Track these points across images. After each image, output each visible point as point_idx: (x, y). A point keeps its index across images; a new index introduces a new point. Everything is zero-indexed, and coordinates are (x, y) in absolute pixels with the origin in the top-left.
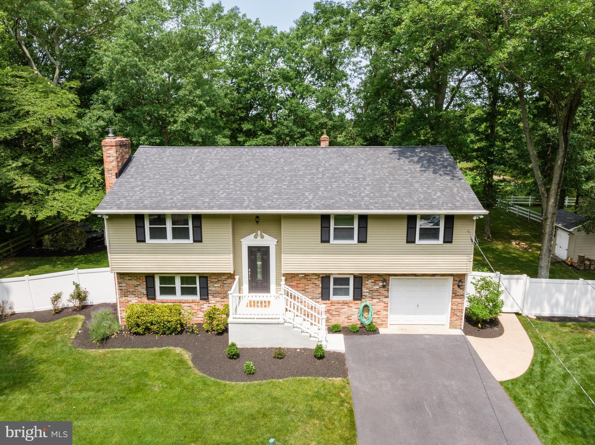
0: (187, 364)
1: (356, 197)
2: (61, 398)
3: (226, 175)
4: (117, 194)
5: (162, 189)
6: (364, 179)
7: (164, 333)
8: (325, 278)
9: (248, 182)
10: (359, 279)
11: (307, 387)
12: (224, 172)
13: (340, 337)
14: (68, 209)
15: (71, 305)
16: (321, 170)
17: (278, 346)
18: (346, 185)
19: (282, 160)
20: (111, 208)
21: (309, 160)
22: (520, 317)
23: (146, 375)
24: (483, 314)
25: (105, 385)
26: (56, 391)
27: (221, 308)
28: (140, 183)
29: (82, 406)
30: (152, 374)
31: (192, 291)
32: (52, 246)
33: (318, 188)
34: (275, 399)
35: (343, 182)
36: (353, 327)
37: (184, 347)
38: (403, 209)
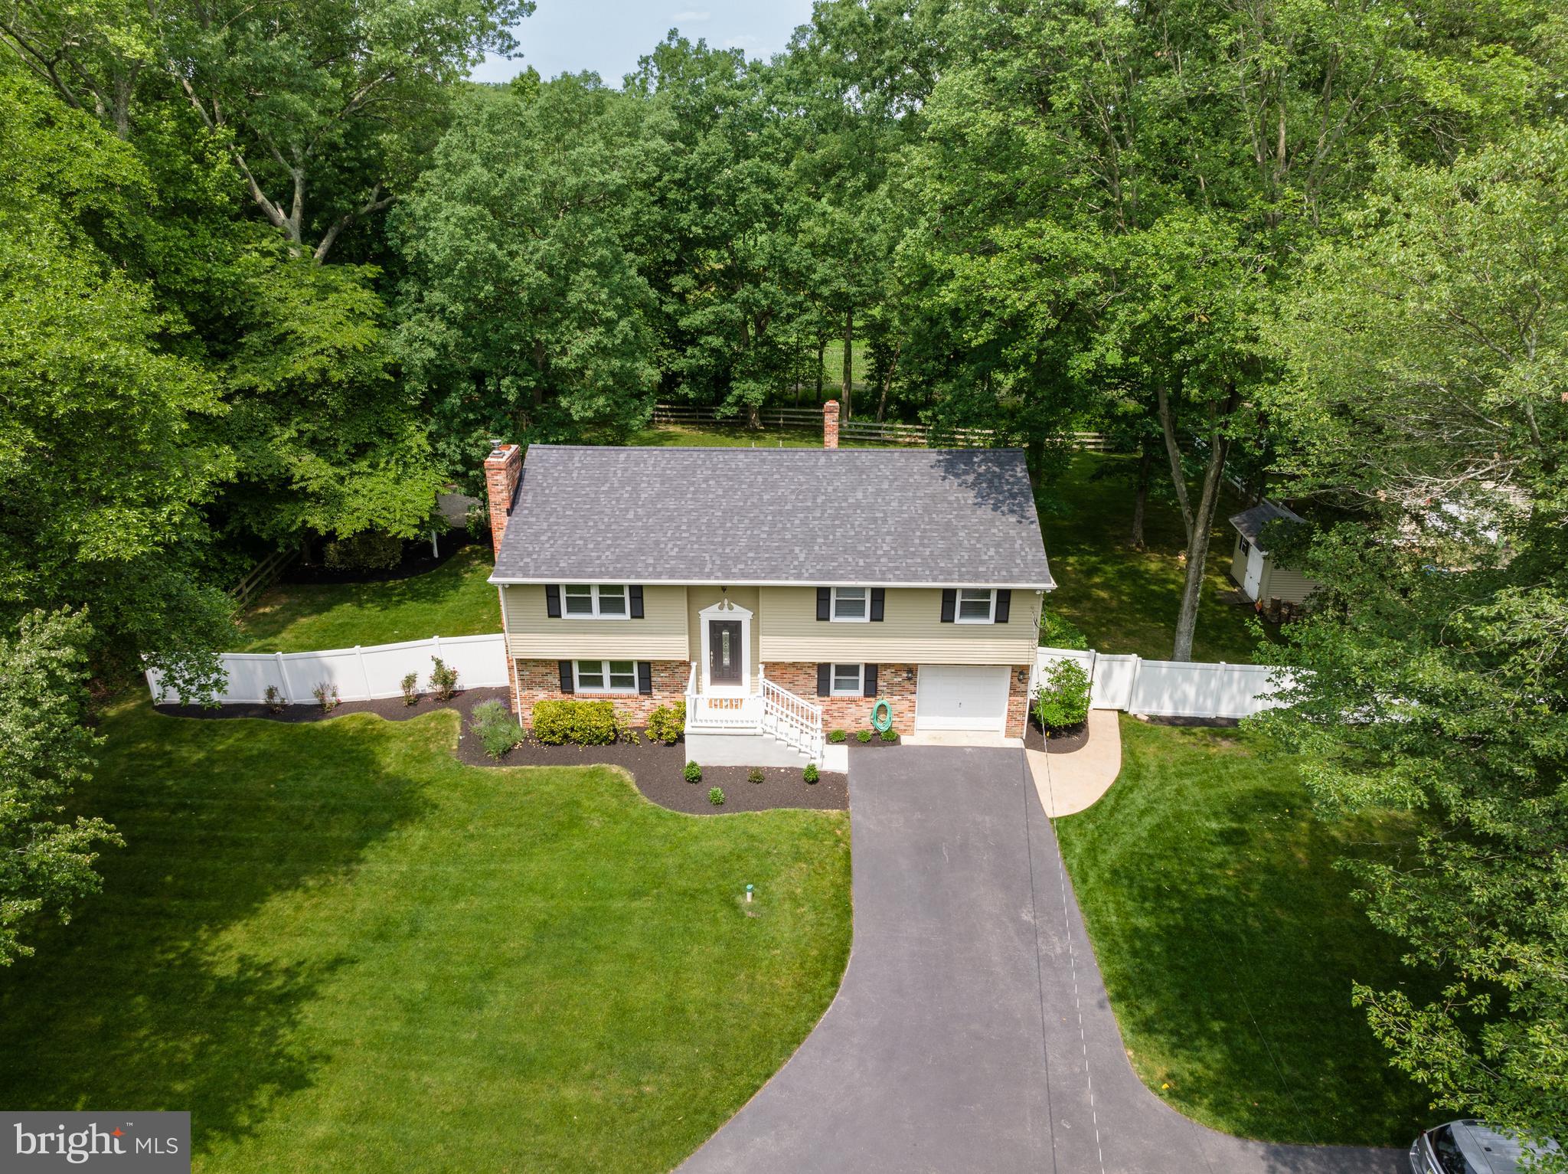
0: (631, 790)
1: (867, 556)
2: (472, 836)
3: (675, 510)
4: (516, 549)
5: (581, 538)
6: (885, 521)
7: (590, 743)
8: (823, 669)
9: (709, 524)
10: (872, 670)
11: (793, 822)
12: (671, 504)
13: (843, 750)
14: (385, 513)
15: (429, 690)
16: (819, 501)
17: (754, 765)
18: (857, 534)
19: (760, 479)
20: (513, 575)
21: (802, 478)
22: (1123, 717)
23: (578, 804)
24: (1056, 717)
25: (525, 819)
26: (462, 825)
27: (673, 708)
28: (545, 526)
29: (504, 846)
30: (586, 803)
31: (628, 682)
32: (342, 562)
33: (814, 538)
34: (752, 837)
35: (853, 527)
36: (864, 734)
37: (621, 763)
38: (935, 580)
